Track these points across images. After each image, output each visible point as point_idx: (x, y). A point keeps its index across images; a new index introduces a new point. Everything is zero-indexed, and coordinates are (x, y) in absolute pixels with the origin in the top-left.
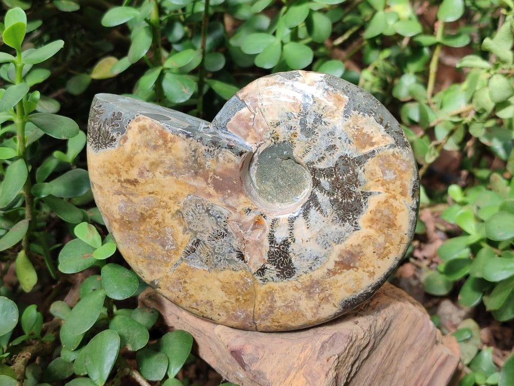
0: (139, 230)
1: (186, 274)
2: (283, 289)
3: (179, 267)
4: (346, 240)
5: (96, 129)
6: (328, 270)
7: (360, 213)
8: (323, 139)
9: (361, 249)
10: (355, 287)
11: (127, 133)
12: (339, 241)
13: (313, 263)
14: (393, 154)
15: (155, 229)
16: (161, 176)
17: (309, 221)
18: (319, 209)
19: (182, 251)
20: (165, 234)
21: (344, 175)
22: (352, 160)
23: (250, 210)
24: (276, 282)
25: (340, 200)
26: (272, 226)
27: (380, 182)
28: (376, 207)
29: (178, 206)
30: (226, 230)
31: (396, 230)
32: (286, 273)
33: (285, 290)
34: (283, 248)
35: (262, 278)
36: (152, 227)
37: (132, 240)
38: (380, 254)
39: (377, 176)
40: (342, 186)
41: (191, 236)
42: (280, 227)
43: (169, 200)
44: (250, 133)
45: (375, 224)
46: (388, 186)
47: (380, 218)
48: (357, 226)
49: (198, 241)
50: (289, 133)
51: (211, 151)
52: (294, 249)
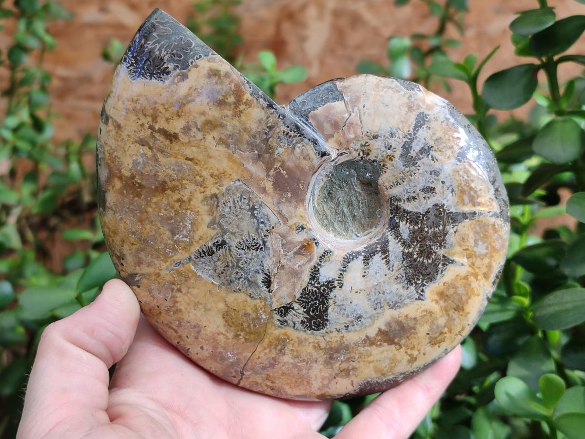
0: (150, 201)
1: (186, 281)
2: (300, 342)
3: (181, 268)
4: (403, 307)
5: (146, 49)
6: (367, 337)
7: (431, 281)
8: (424, 176)
9: (415, 324)
10: (387, 368)
11: (189, 70)
12: (394, 306)
13: (352, 322)
14: (494, 225)
15: (172, 207)
16: (214, 143)
17: (368, 268)
18: (386, 258)
19: (196, 248)
20: (183, 220)
21: (431, 228)
22: (447, 213)
23: (303, 228)
24: (297, 330)
25: (415, 256)
26: (321, 258)
27: (468, 252)
28: (452, 280)
29: (218, 189)
30: (264, 242)
31: (462, 315)
32: (315, 323)
33: (303, 343)
34: (324, 290)
35: (281, 319)
36: (169, 204)
37: (132, 211)
38: (433, 339)
39: (468, 244)
40: (424, 240)
41: (217, 234)
42: (331, 263)
43: (209, 177)
44: (336, 135)
45: (443, 299)
46: (474, 259)
47: (452, 295)
48: (422, 295)
49: (224, 243)
50: (385, 153)
51: (290, 136)
52: (337, 296)
